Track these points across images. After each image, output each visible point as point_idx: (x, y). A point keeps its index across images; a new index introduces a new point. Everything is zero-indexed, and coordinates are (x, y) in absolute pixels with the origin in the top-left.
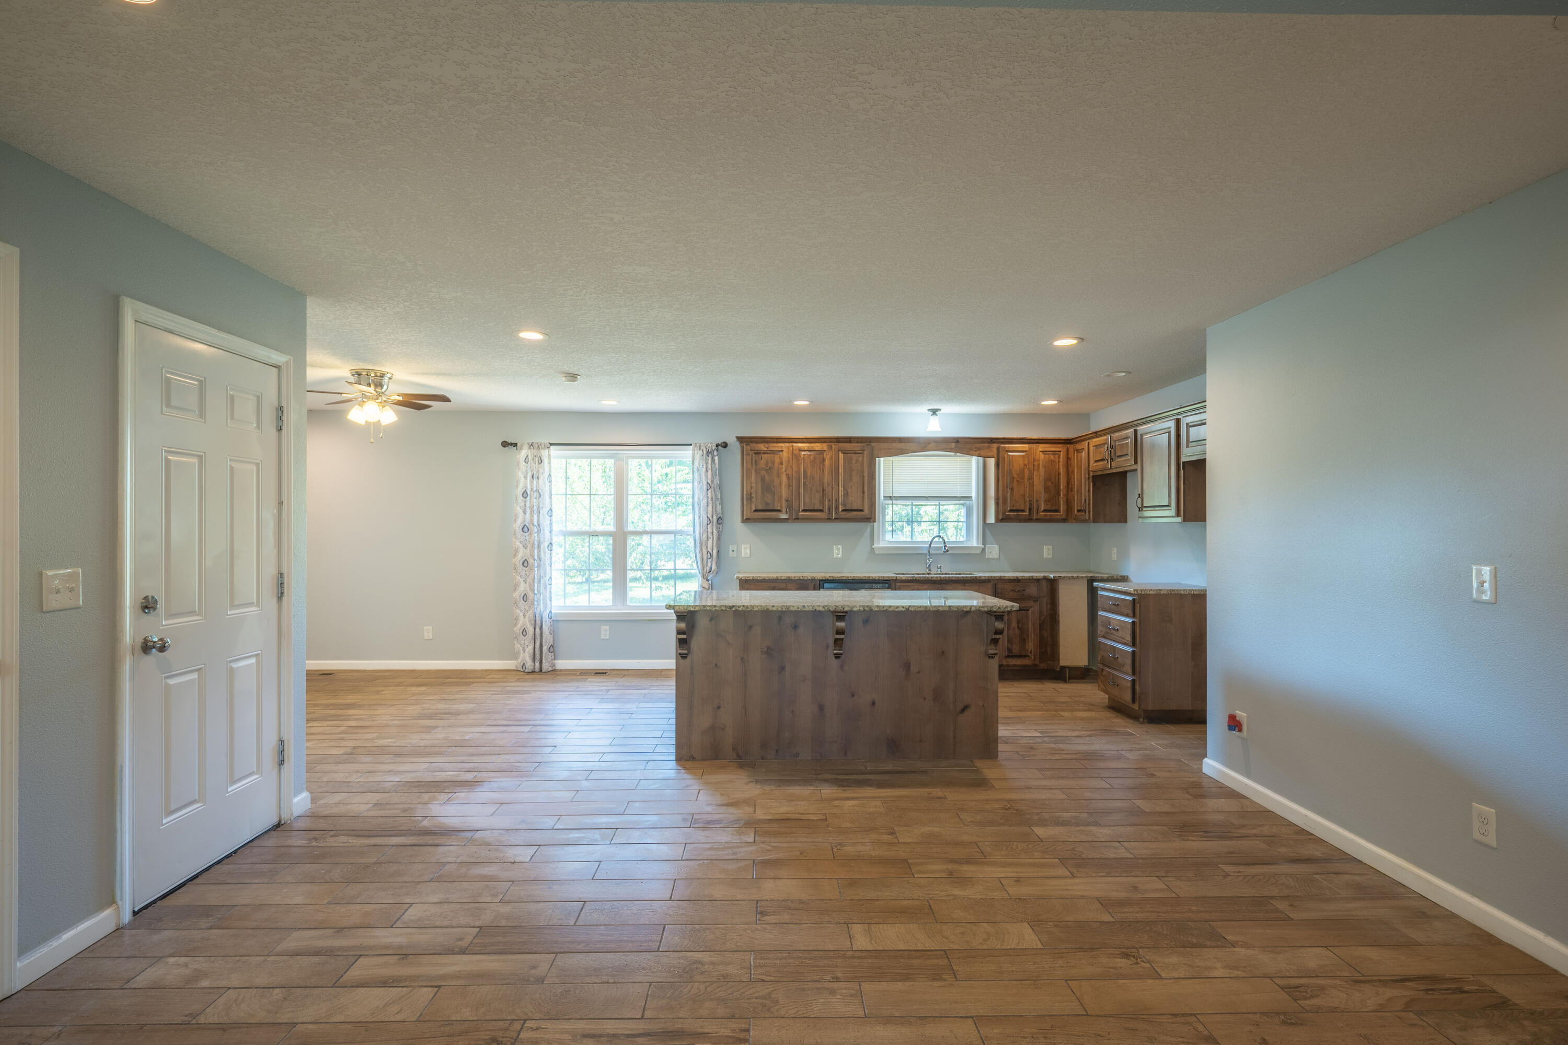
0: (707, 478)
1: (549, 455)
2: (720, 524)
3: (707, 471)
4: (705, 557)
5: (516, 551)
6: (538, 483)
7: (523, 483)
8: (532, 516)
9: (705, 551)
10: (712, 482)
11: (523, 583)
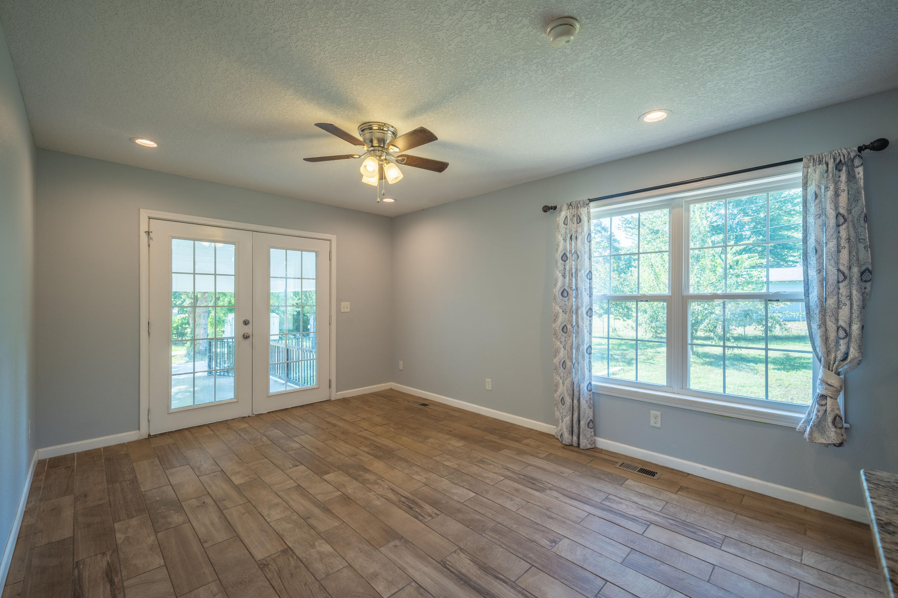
0: (836, 208)
1: (589, 213)
2: (865, 281)
3: (837, 195)
4: (832, 335)
5: (556, 316)
6: (576, 244)
7: (562, 245)
8: (570, 280)
9: (831, 326)
10: (849, 211)
11: (562, 349)
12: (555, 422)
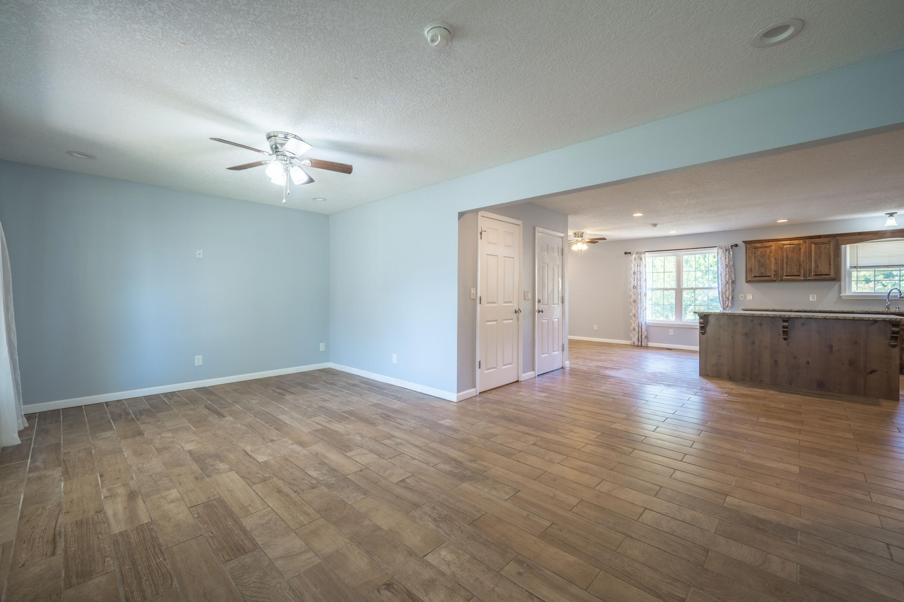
0: (725, 262)
1: (645, 256)
2: (733, 284)
3: (726, 259)
4: (725, 299)
5: (631, 296)
6: (640, 268)
7: (634, 268)
8: (637, 282)
9: (724, 297)
10: (729, 264)
11: (634, 310)
12: (630, 339)
